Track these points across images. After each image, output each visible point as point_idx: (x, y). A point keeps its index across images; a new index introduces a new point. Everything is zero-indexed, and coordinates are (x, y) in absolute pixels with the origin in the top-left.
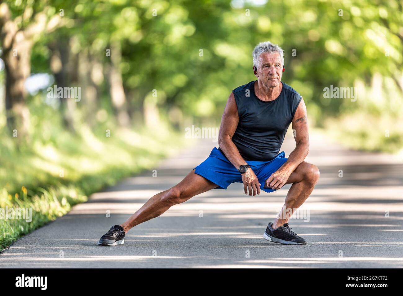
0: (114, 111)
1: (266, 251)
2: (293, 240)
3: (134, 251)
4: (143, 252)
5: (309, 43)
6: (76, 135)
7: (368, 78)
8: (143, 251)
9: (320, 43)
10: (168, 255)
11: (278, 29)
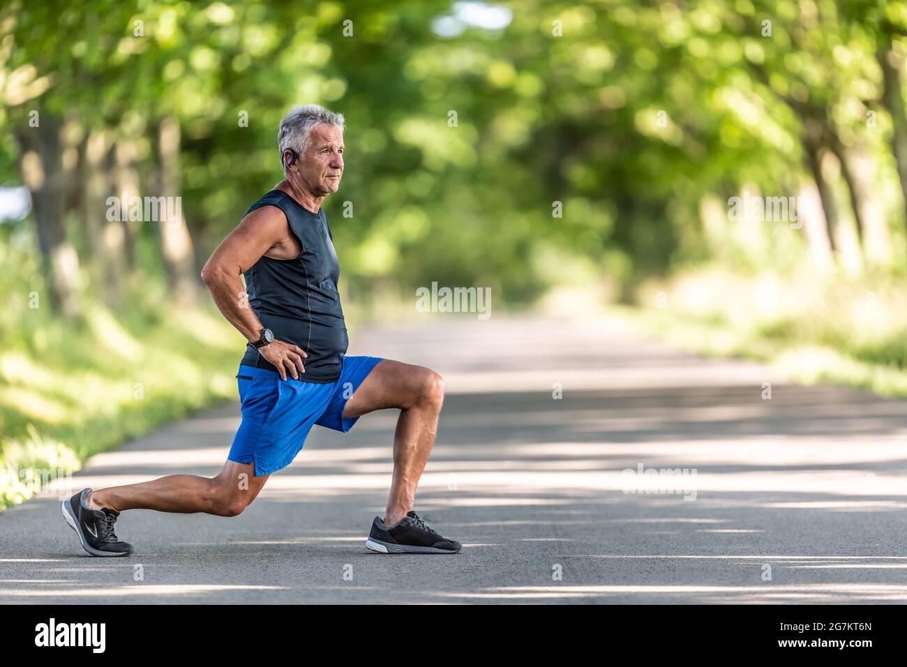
0: (168, 270)
1: (420, 572)
2: (436, 544)
3: (150, 576)
4: (168, 576)
5: (602, 112)
6: (80, 325)
7: (728, 191)
8: (170, 573)
9: (624, 115)
10: (219, 582)
11: (529, 85)
